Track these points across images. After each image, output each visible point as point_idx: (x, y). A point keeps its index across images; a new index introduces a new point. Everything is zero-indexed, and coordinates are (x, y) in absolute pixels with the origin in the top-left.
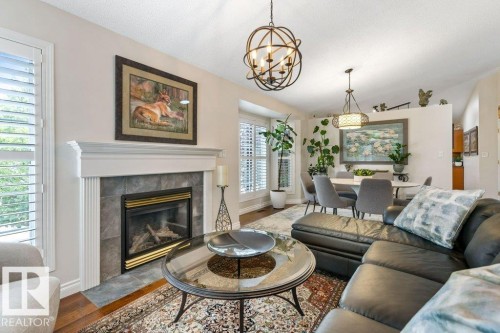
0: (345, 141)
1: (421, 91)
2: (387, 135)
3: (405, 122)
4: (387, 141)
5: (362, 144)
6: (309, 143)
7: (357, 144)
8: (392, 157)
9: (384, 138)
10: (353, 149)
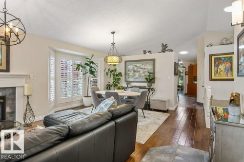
0: (127, 69)
1: (163, 44)
2: (146, 67)
3: (154, 60)
4: (146, 70)
5: (135, 71)
6: (107, 71)
7: (132, 72)
8: (147, 79)
9: (145, 69)
10: (131, 74)
